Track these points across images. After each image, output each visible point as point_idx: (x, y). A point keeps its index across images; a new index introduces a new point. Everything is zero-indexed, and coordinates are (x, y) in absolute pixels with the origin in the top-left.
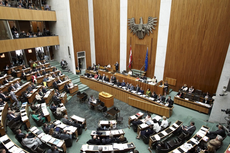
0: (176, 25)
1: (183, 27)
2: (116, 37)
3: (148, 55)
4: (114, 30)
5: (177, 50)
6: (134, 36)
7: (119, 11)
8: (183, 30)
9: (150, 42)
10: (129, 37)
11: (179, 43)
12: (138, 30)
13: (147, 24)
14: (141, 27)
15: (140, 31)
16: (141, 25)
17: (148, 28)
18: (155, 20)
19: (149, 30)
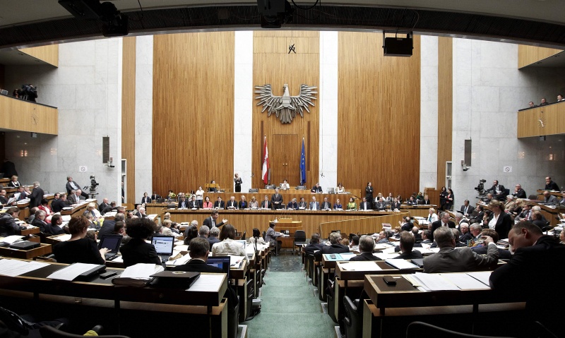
0: (349, 100)
1: (359, 102)
4: (216, 108)
5: (356, 138)
6: (271, 119)
8: (360, 107)
9: (306, 129)
12: (281, 106)
13: (298, 97)
14: (289, 102)
15: (285, 108)
16: (286, 97)
17: (301, 104)
18: (313, 90)
19: (303, 107)
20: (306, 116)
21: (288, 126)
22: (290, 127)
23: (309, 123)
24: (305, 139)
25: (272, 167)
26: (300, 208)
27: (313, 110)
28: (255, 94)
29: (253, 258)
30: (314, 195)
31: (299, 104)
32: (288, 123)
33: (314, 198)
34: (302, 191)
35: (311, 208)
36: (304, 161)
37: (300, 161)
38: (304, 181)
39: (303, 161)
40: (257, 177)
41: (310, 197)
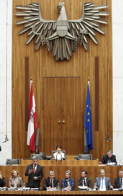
3: (88, 101)
9: (92, 68)
12: (55, 34)
13: (79, 21)
14: (66, 28)
15: (60, 37)
16: (63, 21)
17: (84, 31)
18: (102, 10)
19: (87, 36)
20: (93, 49)
21: (64, 64)
22: (69, 65)
23: (97, 59)
24: (90, 83)
25: (42, 126)
26: (81, 187)
27: (103, 40)
28: (16, 18)
30: (103, 168)
31: (82, 31)
32: (65, 59)
33: (103, 171)
34: (86, 162)
35: (98, 186)
36: (90, 117)
37: (84, 117)
38: (90, 147)
39: (88, 117)
40: (19, 141)
41: (96, 171)
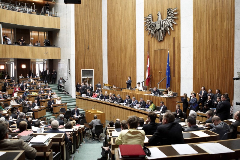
0: (202, 13)
1: (210, 13)
2: (132, 45)
3: (169, 63)
4: (129, 36)
5: (207, 48)
6: (153, 39)
7: (135, 10)
8: (211, 18)
10: (146, 42)
11: (208, 38)
12: (156, 29)
13: (166, 19)
16: (159, 22)
19: (169, 27)
23: (174, 38)
27: (176, 28)
29: (77, 130)
32: (161, 40)
